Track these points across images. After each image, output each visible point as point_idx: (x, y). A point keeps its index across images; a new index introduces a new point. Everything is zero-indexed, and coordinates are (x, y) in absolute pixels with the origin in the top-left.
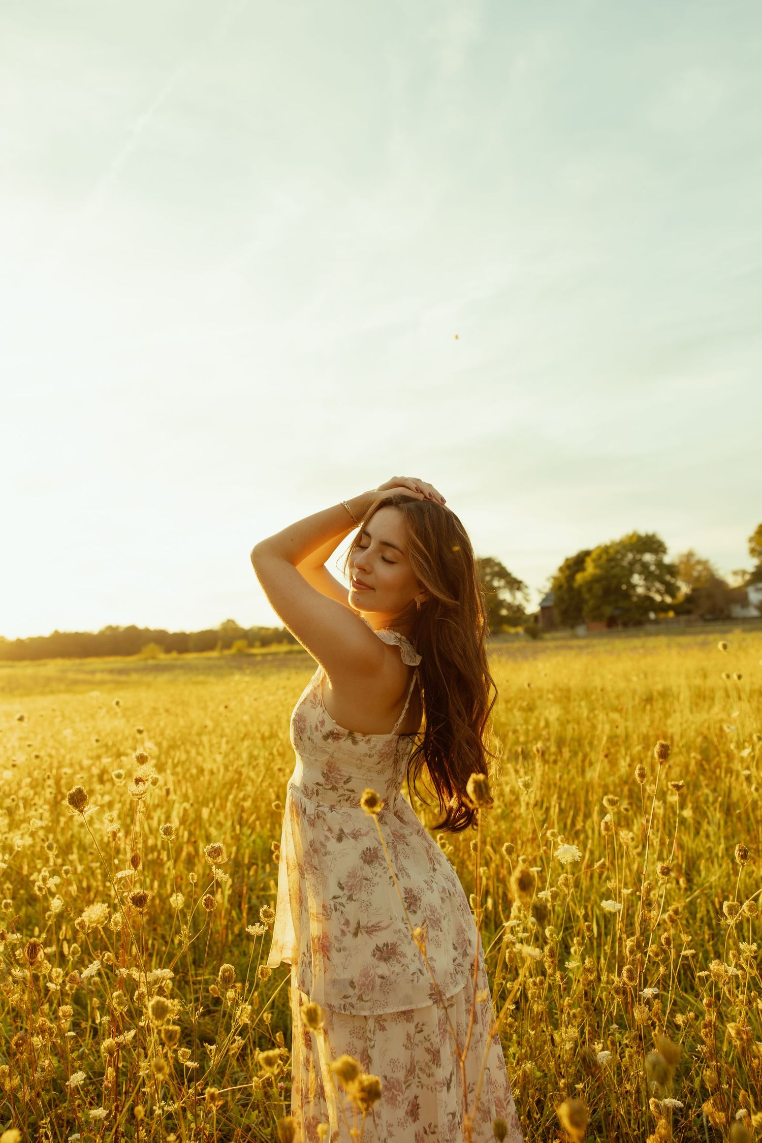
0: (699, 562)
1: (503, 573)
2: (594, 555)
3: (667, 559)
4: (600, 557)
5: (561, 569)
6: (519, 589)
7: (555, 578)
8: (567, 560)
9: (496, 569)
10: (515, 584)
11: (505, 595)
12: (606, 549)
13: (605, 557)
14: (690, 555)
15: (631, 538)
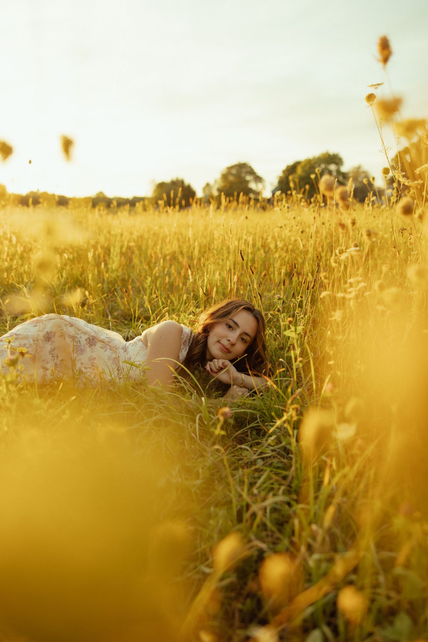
0: (364, 172)
1: (252, 172)
2: (303, 164)
3: (344, 169)
4: (305, 165)
5: (284, 172)
6: (260, 182)
7: (281, 177)
8: (288, 167)
9: (249, 170)
10: (258, 179)
11: (253, 185)
12: (309, 161)
13: (308, 166)
14: (359, 168)
15: (324, 155)
